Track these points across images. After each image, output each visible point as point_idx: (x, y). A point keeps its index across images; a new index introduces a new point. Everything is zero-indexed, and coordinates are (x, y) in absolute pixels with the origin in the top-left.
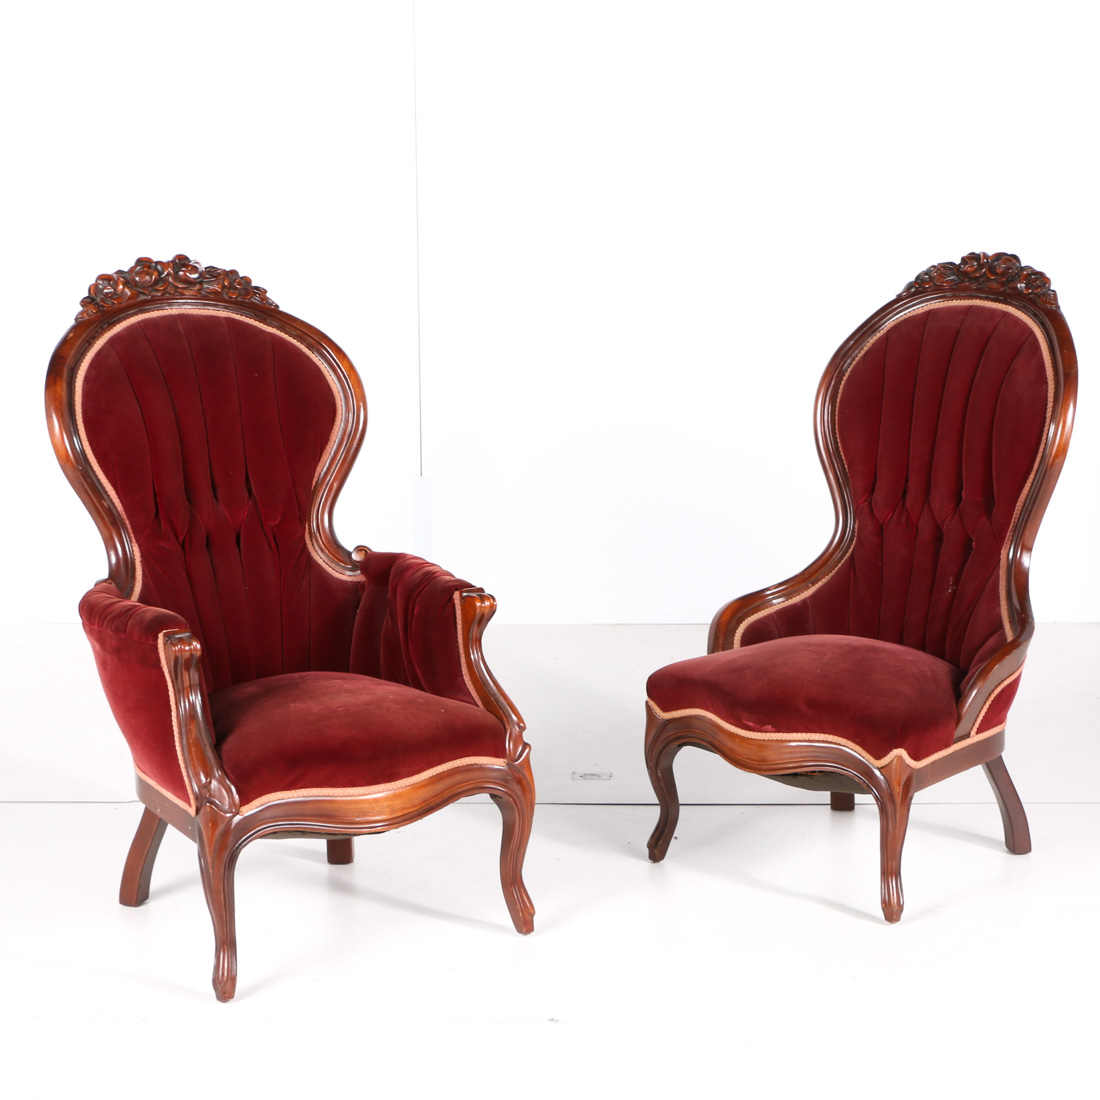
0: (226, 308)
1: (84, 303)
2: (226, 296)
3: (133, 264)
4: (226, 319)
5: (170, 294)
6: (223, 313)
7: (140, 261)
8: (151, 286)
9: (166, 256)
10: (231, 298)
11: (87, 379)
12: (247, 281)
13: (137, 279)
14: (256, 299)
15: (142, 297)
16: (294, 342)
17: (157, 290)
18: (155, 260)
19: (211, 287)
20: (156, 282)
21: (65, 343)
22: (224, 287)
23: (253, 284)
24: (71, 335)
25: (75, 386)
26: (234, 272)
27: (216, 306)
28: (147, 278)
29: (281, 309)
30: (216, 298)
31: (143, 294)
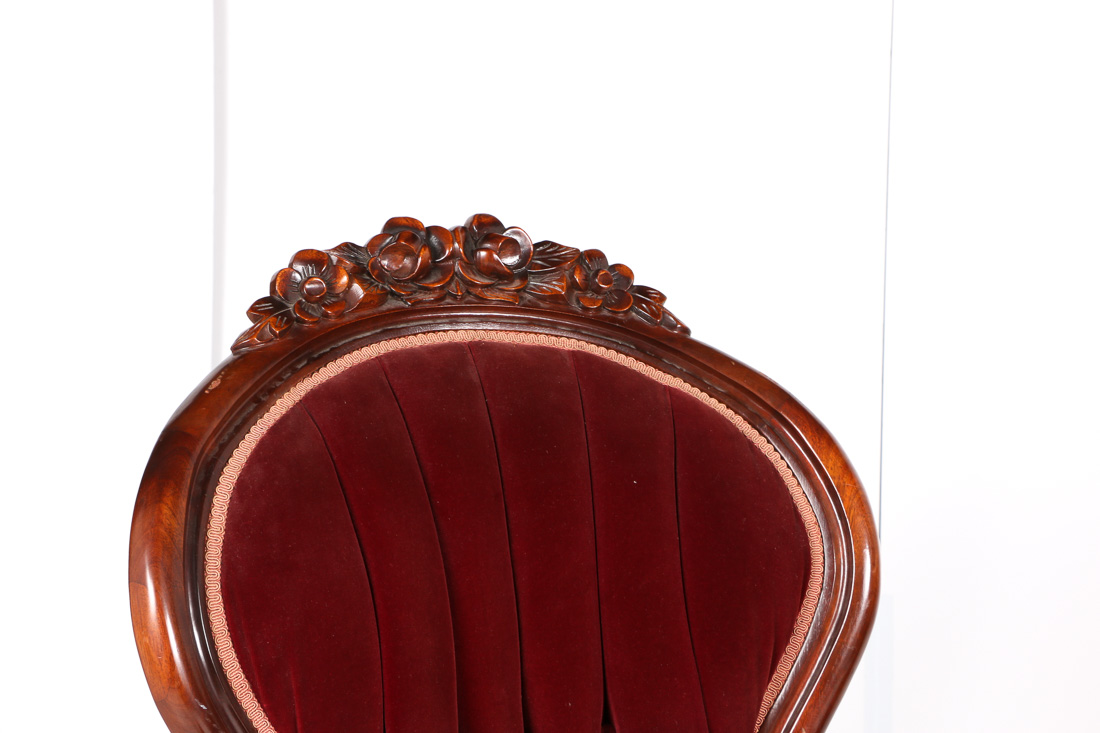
0: (575, 331)
1: (256, 311)
2: (575, 306)
3: (378, 231)
4: (574, 354)
5: (455, 297)
6: (568, 343)
7: (393, 225)
8: (414, 279)
9: (451, 216)
10: (588, 309)
11: (241, 487)
12: (623, 273)
13: (385, 262)
14: (640, 315)
15: (392, 304)
16: (721, 408)
17: (427, 289)
18: (426, 224)
19: (545, 286)
20: (425, 272)
21: (201, 401)
22: (572, 286)
23: (637, 282)
24: (215, 384)
25: (211, 504)
26: (595, 256)
27: (553, 326)
28: (407, 262)
29: (695, 335)
30: (555, 311)
31: (398, 297)
